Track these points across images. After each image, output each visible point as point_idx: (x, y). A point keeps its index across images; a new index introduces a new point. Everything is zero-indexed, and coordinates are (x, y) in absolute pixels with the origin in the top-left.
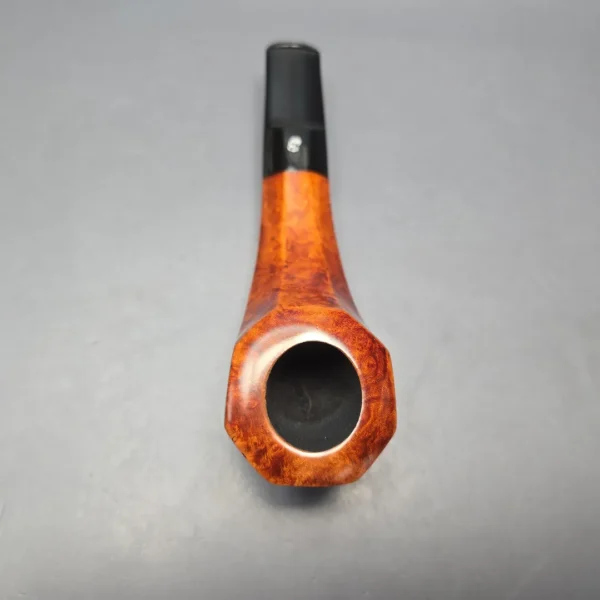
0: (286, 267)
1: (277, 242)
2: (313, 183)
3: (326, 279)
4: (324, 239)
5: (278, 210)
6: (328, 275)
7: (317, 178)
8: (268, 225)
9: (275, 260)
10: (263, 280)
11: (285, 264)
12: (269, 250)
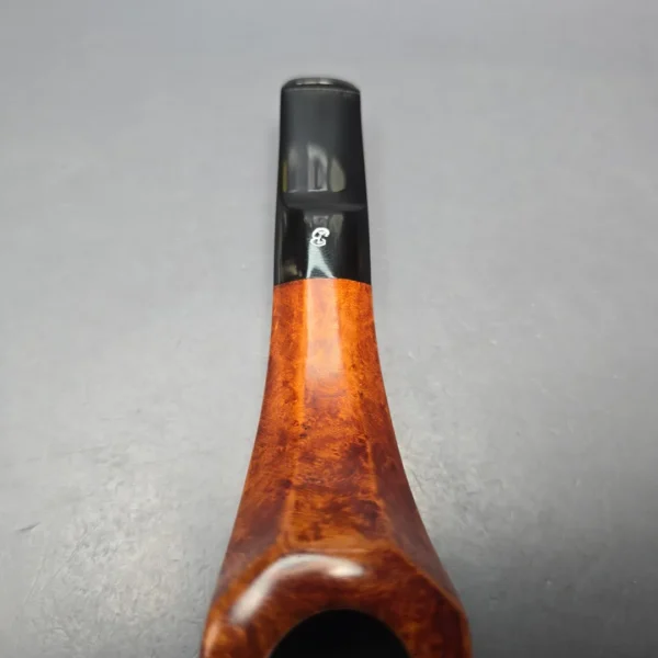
0: (303, 436)
1: (291, 389)
2: (347, 294)
3: (366, 456)
4: (364, 384)
5: (294, 336)
6: (369, 450)
7: (354, 286)
8: (280, 359)
9: (286, 420)
10: (268, 457)
11: (302, 430)
12: (279, 401)
